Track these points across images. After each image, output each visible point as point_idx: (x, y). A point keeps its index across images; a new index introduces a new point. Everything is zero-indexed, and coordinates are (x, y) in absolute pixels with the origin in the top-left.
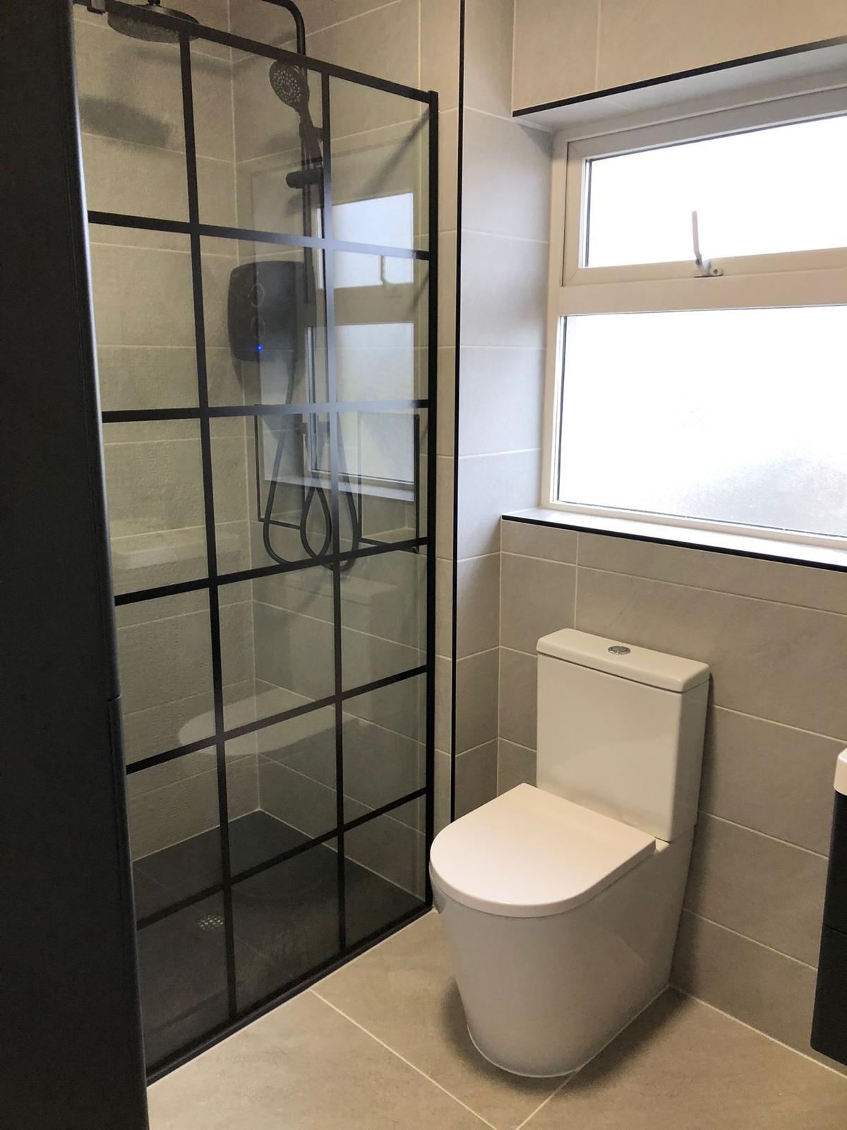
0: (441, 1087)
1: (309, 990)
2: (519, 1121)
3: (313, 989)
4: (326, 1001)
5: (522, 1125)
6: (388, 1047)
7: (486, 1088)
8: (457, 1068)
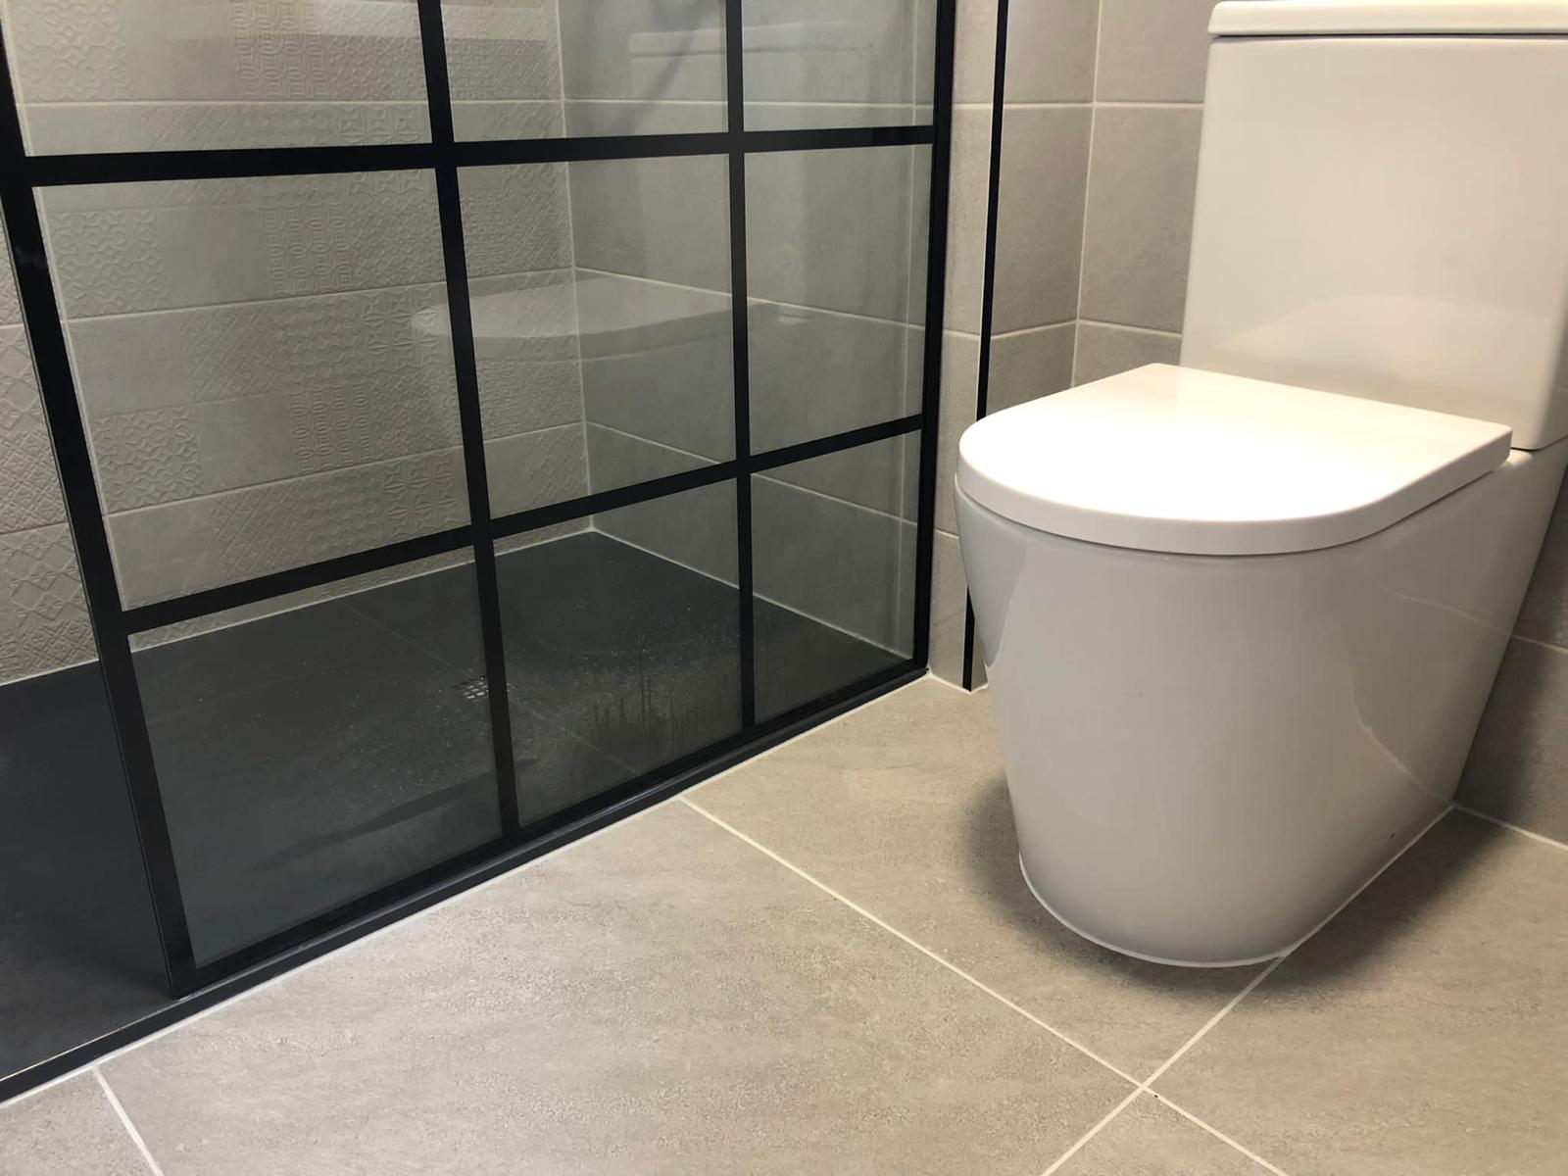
0: (973, 980)
1: (679, 797)
2: (1165, 1052)
3: (685, 796)
4: (713, 818)
5: (1173, 1059)
6: (847, 902)
7: (1074, 983)
8: (1009, 946)
